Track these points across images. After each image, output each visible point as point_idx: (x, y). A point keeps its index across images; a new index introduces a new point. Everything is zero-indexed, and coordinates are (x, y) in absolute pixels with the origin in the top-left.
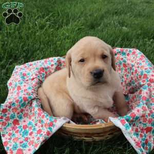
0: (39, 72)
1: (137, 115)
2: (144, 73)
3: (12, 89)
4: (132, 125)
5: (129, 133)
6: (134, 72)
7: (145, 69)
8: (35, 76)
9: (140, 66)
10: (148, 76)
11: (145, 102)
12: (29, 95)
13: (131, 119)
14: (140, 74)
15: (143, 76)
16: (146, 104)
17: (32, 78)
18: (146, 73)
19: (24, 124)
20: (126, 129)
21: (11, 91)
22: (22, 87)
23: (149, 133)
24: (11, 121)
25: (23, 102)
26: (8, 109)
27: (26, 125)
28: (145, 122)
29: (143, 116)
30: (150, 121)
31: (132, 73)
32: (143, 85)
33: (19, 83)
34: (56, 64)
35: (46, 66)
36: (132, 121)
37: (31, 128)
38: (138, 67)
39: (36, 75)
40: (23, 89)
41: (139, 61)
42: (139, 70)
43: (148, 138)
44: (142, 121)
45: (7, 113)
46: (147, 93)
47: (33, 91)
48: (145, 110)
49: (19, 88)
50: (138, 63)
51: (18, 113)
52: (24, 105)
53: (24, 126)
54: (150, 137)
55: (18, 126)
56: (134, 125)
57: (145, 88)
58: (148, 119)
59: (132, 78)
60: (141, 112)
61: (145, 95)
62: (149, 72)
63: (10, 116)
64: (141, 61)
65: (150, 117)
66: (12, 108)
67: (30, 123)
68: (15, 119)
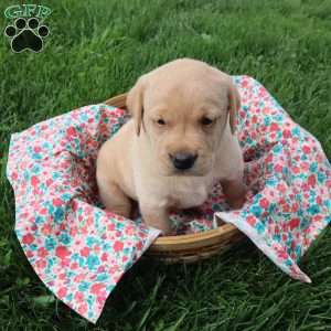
0: (67, 138)
1: (272, 201)
2: (272, 120)
3: (20, 186)
4: (267, 223)
5: (265, 239)
6: (250, 120)
7: (273, 114)
8: (61, 148)
9: (262, 108)
10: (280, 126)
11: (280, 175)
12: (62, 191)
13: (263, 211)
14: (262, 123)
15: (269, 127)
16: (284, 179)
17: (55, 151)
18: (275, 121)
19: (80, 247)
20: (259, 233)
21: (20, 189)
22: (40, 178)
23: (295, 229)
24: (52, 254)
25: (56, 209)
26: (32, 232)
27: (85, 248)
28: (287, 211)
29: (282, 202)
30: (295, 209)
31: (247, 123)
32: (273, 144)
33: (32, 171)
34: (97, 117)
35: (78, 124)
36: (266, 215)
37: (97, 248)
38: (258, 111)
39: (63, 144)
40: (44, 182)
41: (258, 100)
42: (261, 116)
43: (294, 238)
44: (281, 210)
45: (35, 242)
46: (282, 158)
47: (65, 179)
48: (283, 190)
49: (35, 181)
50: (256, 104)
51: (58, 234)
52: (60, 214)
54: (298, 236)
55: (69, 257)
56: (270, 222)
57: (278, 150)
58: (291, 205)
59: (246, 133)
60: (277, 195)
61: (279, 162)
62: (280, 119)
63: (43, 244)
64: (262, 100)
65: (294, 202)
66: (40, 227)
67: (91, 241)
68: (56, 246)
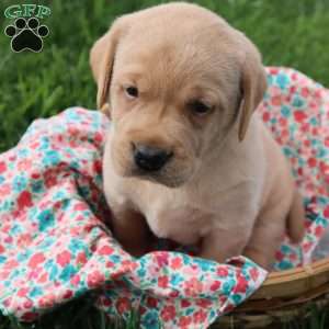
53: (59, 256)
